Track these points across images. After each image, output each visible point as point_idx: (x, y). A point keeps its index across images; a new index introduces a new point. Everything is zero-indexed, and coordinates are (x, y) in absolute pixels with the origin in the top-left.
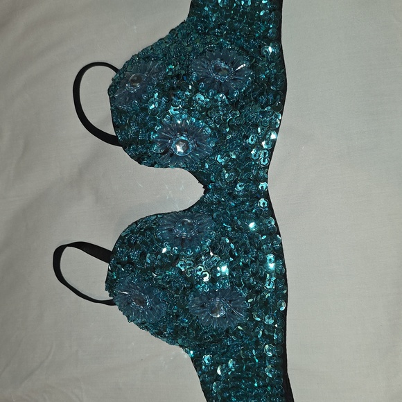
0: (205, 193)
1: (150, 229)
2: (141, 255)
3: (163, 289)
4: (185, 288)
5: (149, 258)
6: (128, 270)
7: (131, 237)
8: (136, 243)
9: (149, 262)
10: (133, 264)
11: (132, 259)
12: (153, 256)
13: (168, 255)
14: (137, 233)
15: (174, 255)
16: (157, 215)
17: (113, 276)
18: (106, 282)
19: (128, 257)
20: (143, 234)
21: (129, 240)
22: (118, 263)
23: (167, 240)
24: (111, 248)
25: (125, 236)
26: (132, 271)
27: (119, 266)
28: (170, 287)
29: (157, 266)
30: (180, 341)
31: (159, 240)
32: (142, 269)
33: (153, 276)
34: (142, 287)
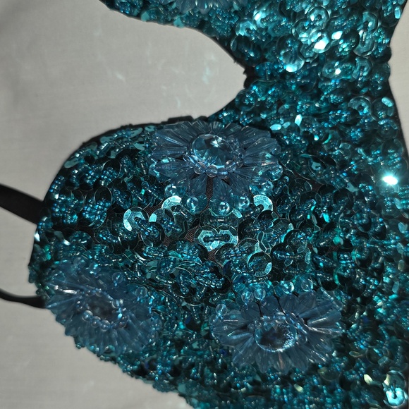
0: (247, 84)
1: (133, 154)
2: (108, 212)
3: (157, 288)
4: (209, 289)
5: (129, 220)
6: (78, 244)
7: (86, 171)
8: (97, 184)
9: (129, 227)
10: (90, 231)
11: (89, 221)
12: (140, 215)
13: (175, 214)
14: (100, 161)
15: (189, 214)
16: (143, 126)
17: (44, 255)
18: (30, 265)
19: (80, 215)
20: (115, 164)
21: (81, 177)
22: (55, 228)
23: (174, 181)
24: (40, 194)
25: (72, 169)
26: (88, 246)
27: (57, 233)
28: (176, 287)
29: (150, 238)
30: (182, 388)
31: (152, 180)
32: (110, 244)
33: (137, 261)
34: (110, 283)
